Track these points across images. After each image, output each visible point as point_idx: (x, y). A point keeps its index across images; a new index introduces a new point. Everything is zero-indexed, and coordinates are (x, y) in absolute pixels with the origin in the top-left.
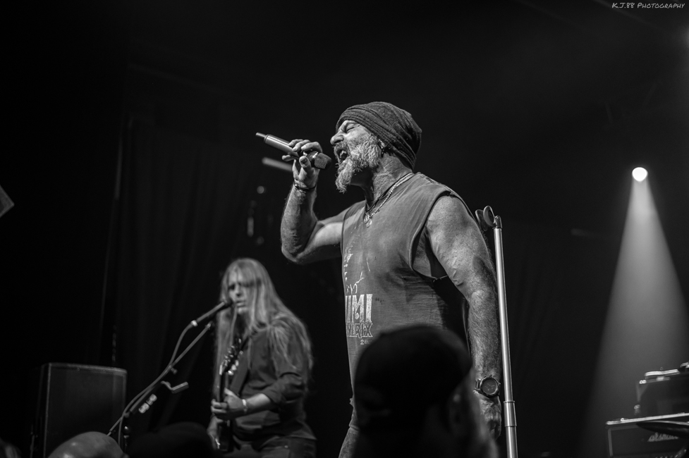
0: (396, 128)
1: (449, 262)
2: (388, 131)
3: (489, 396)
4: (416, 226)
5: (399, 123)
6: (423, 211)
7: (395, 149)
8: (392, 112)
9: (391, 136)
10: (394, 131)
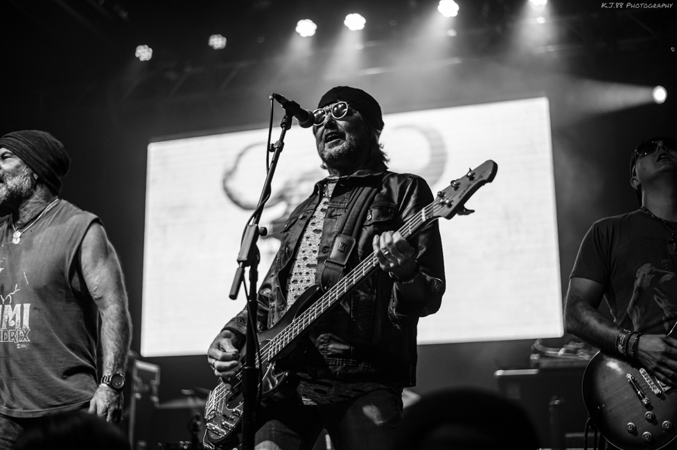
0: (49, 161)
1: (92, 279)
2: (41, 164)
3: (116, 389)
4: (73, 246)
5: (52, 155)
6: (79, 234)
7: (46, 180)
8: (47, 144)
9: (44, 169)
10: (47, 165)
